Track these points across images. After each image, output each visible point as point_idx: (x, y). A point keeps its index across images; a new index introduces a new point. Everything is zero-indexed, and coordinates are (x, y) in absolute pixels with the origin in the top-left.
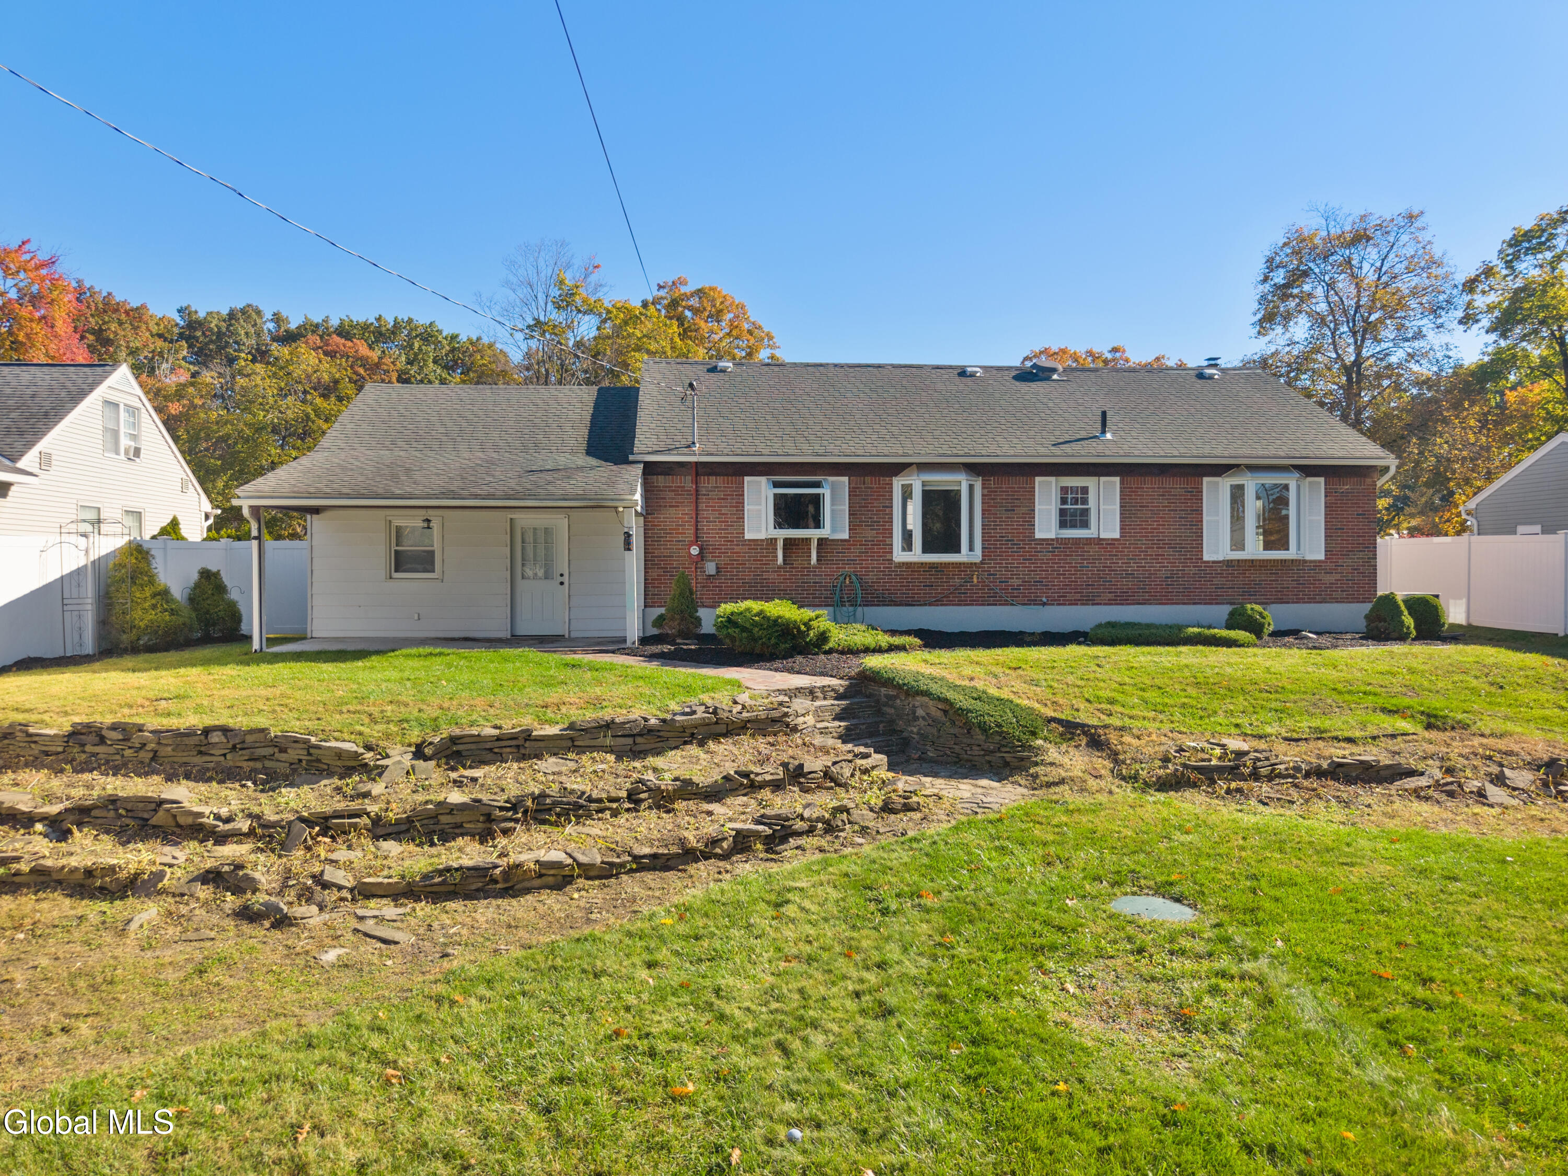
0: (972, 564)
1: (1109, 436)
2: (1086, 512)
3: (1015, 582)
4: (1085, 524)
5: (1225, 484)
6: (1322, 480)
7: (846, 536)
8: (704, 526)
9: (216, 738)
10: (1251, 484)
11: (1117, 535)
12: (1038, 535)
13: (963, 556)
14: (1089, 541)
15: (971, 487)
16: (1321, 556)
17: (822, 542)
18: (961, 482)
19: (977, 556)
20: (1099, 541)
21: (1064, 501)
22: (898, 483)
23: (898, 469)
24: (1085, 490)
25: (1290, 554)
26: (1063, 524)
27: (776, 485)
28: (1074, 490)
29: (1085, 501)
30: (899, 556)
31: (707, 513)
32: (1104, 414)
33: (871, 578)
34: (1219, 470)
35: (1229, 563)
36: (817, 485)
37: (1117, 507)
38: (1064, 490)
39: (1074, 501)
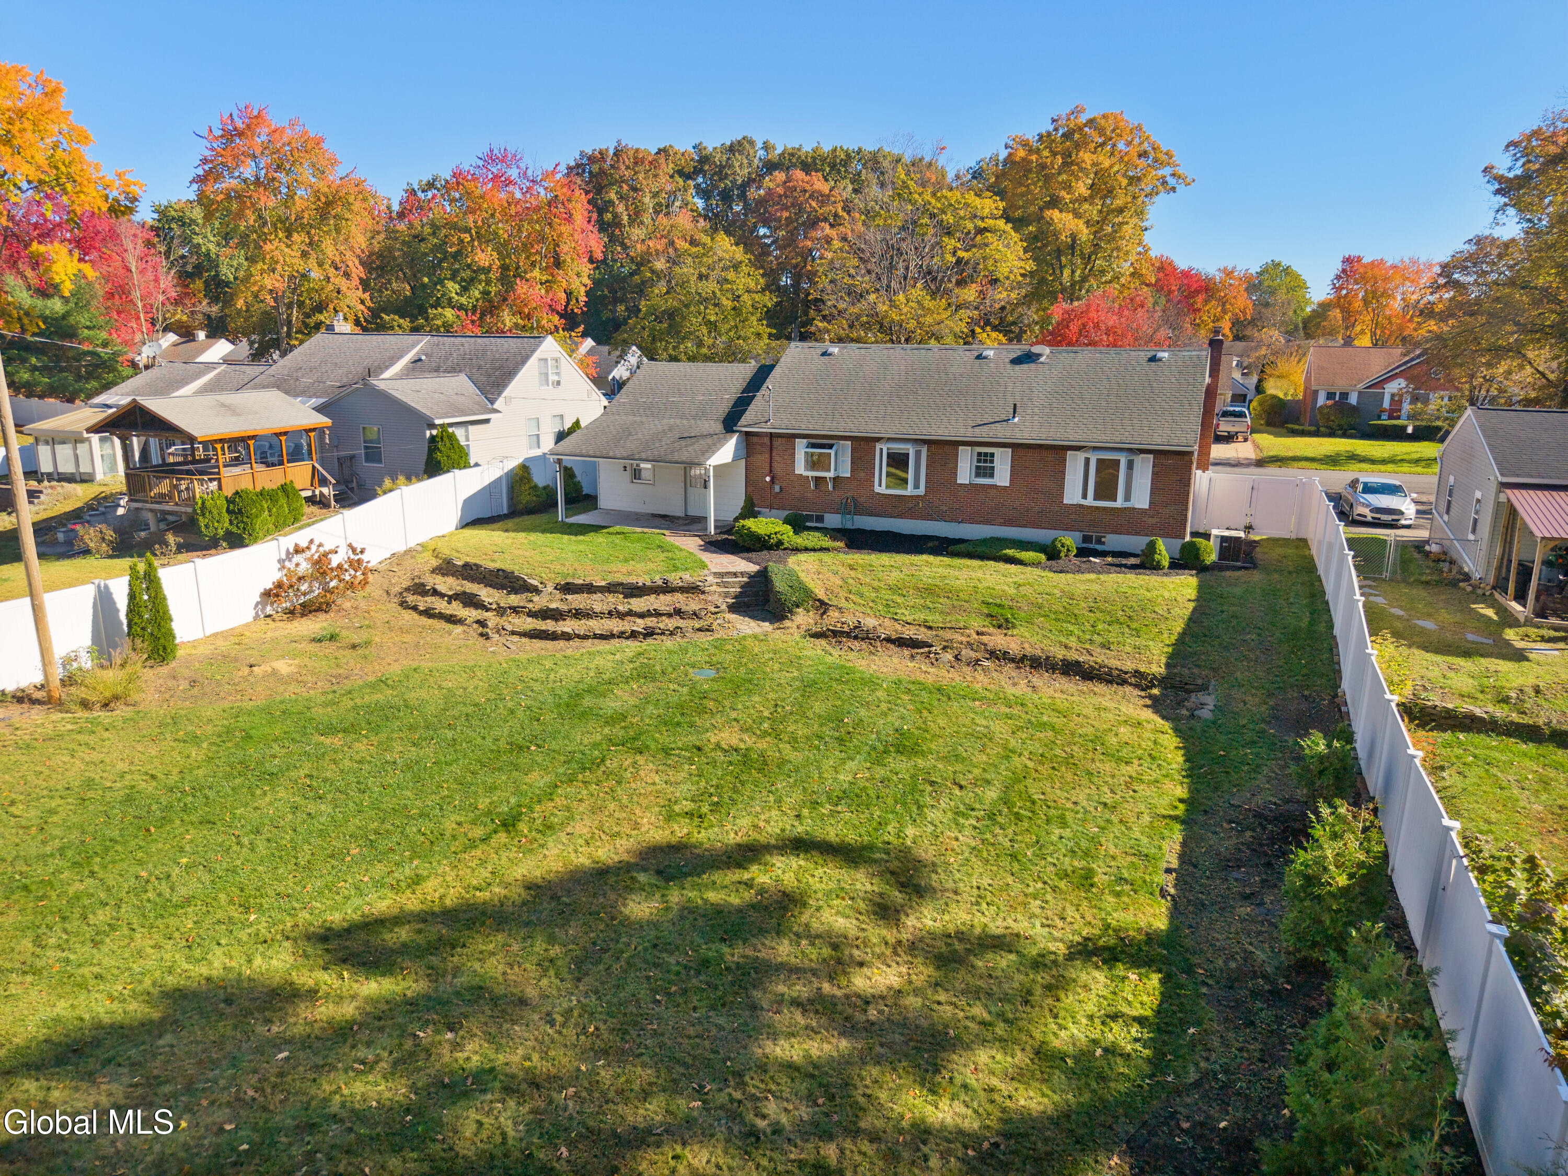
0: (918, 496)
1: (1016, 419)
2: (991, 469)
3: (945, 508)
4: (990, 476)
5: (1081, 456)
6: (1151, 456)
7: (848, 475)
8: (775, 465)
10: (1094, 457)
11: (1007, 484)
12: (959, 481)
13: (910, 491)
14: (991, 487)
15: (918, 453)
17: (836, 478)
18: (911, 450)
19: (922, 491)
20: (997, 487)
21: (979, 461)
22: (878, 446)
23: (878, 439)
24: (992, 455)
25: (1119, 503)
26: (978, 475)
28: (986, 454)
29: (992, 462)
30: (877, 489)
31: (776, 458)
32: (1014, 406)
33: (862, 500)
34: (1078, 449)
35: (1081, 506)
36: (830, 447)
37: (1008, 467)
38: (979, 454)
39: (985, 461)
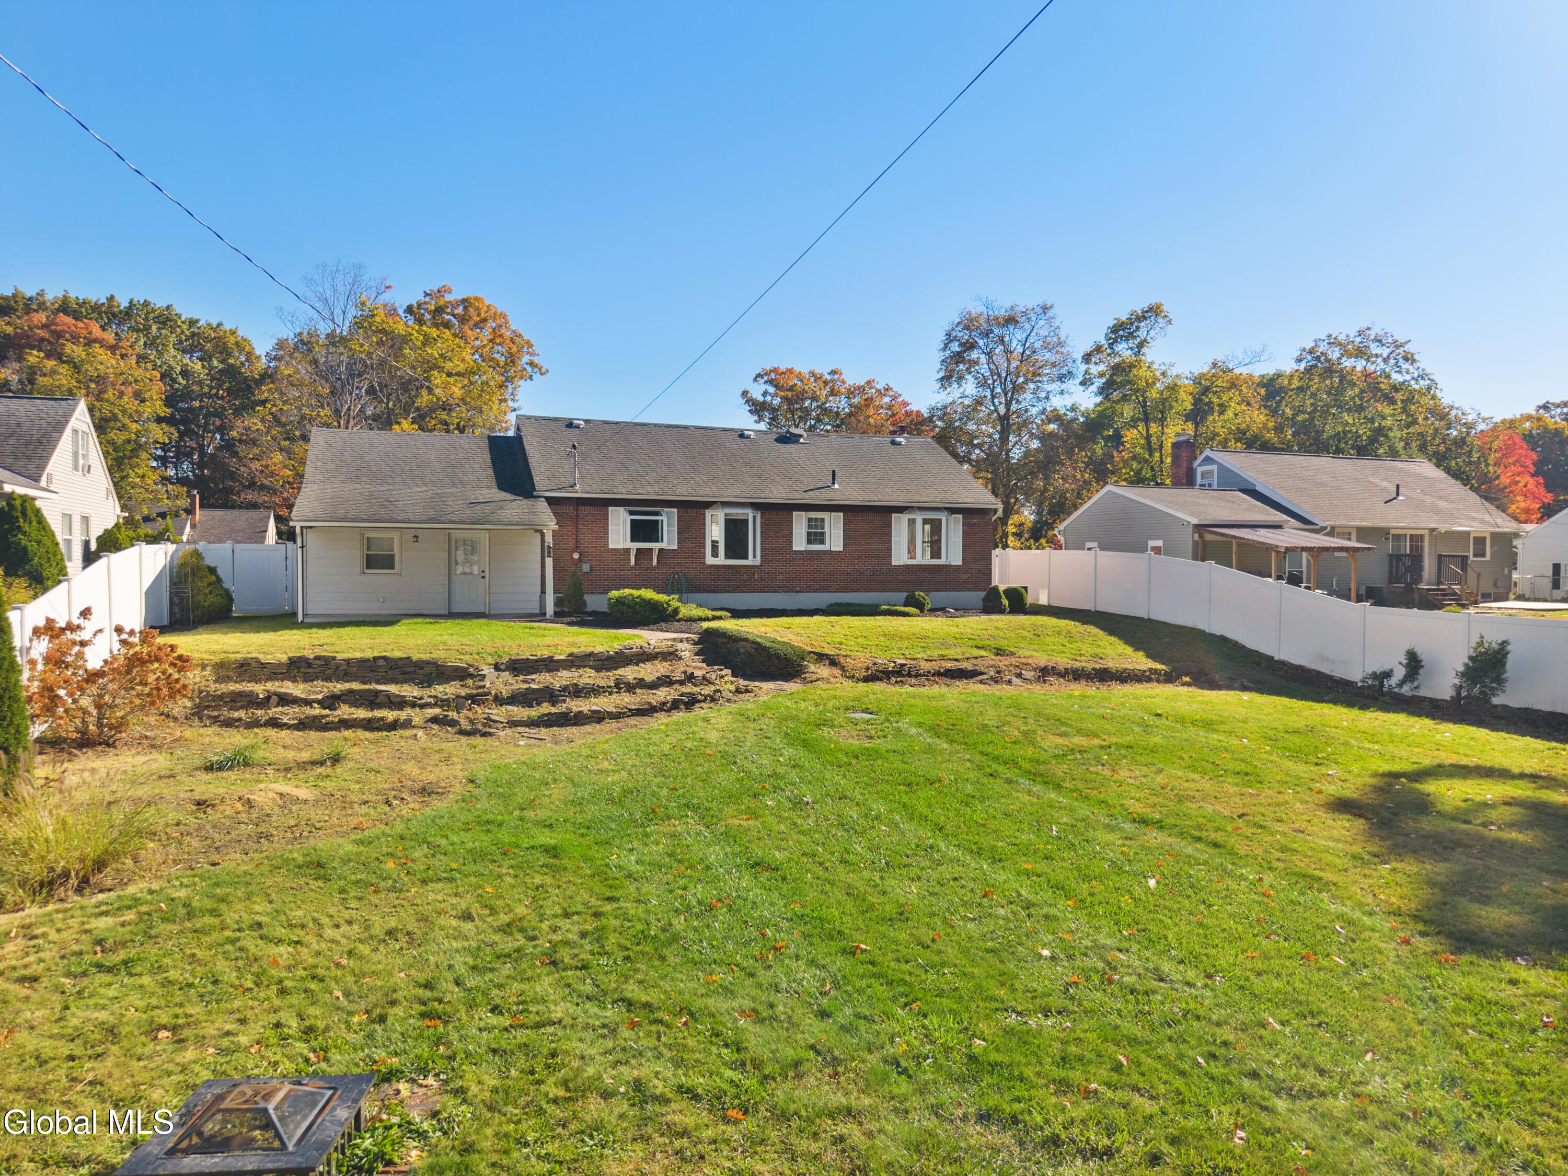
0: (755, 566)
1: (836, 486)
2: (823, 534)
3: (781, 578)
4: (822, 542)
5: (905, 518)
6: (961, 516)
7: (676, 547)
8: (582, 540)
9: (381, 662)
10: (919, 517)
11: (841, 549)
12: (795, 548)
13: (750, 561)
14: (824, 552)
15: (754, 517)
16: (960, 563)
17: (661, 550)
18: (749, 514)
19: (758, 561)
20: (830, 552)
21: (810, 527)
22: (708, 513)
23: (709, 505)
24: (823, 520)
25: (942, 561)
26: (809, 542)
27: (631, 513)
28: (816, 519)
29: (823, 527)
30: (710, 560)
31: (584, 531)
32: (834, 472)
33: (692, 574)
34: (901, 510)
35: (906, 567)
36: (657, 514)
37: (841, 532)
38: (810, 520)
39: (816, 527)
